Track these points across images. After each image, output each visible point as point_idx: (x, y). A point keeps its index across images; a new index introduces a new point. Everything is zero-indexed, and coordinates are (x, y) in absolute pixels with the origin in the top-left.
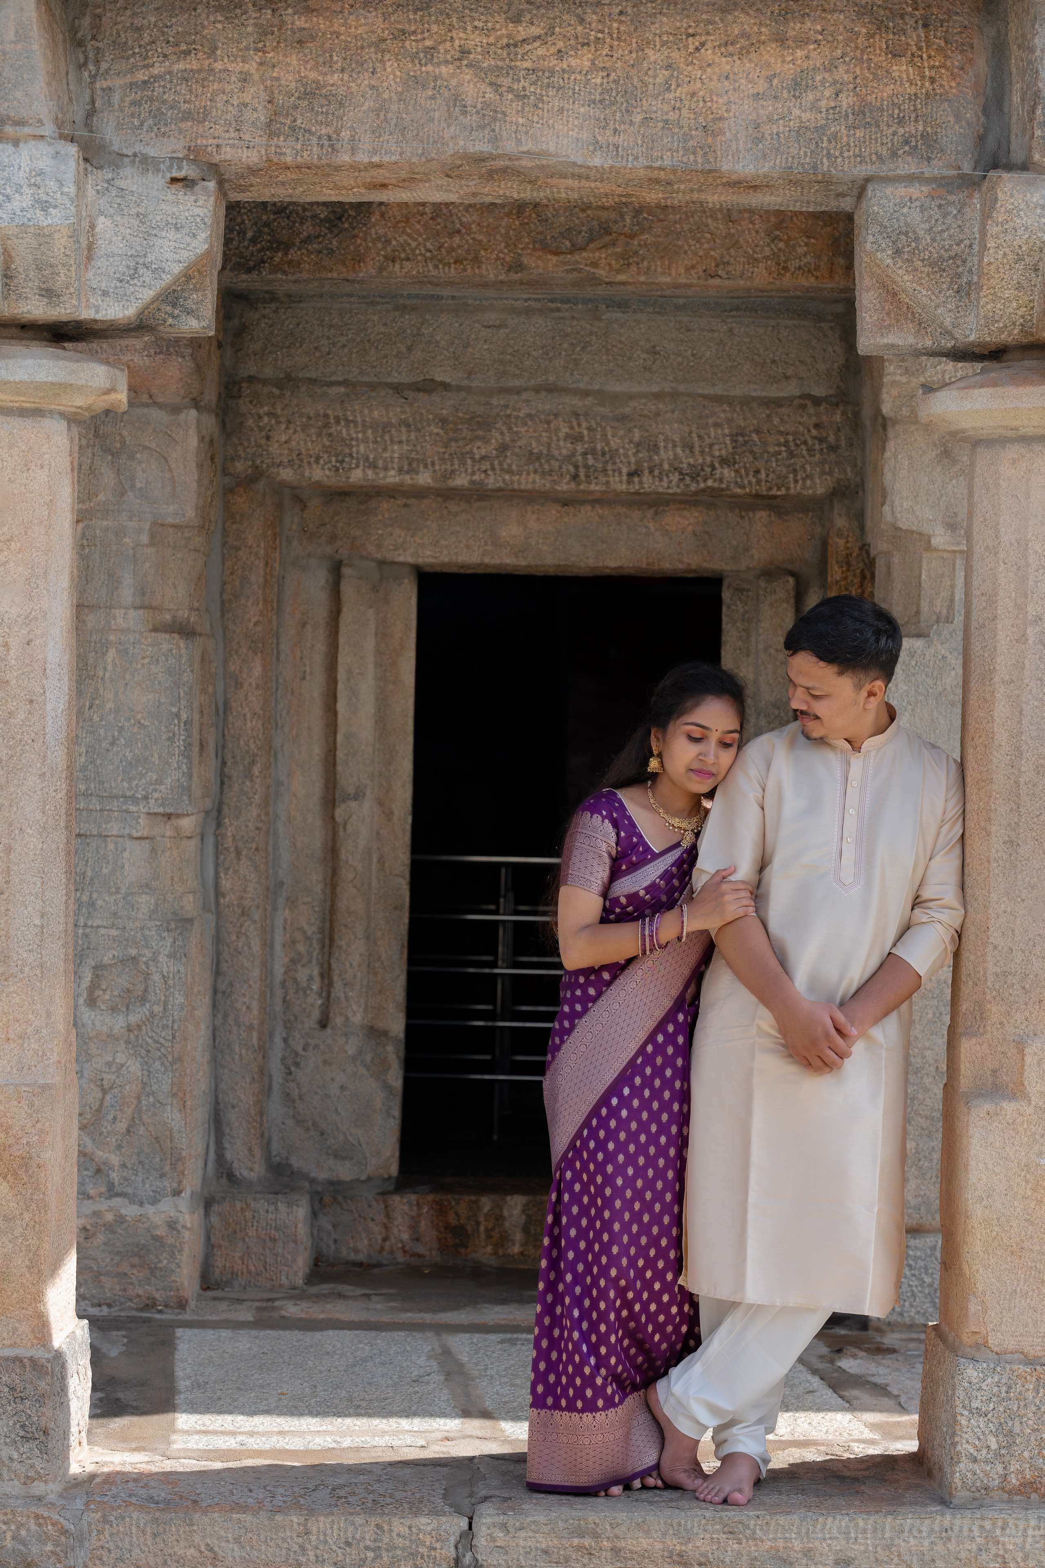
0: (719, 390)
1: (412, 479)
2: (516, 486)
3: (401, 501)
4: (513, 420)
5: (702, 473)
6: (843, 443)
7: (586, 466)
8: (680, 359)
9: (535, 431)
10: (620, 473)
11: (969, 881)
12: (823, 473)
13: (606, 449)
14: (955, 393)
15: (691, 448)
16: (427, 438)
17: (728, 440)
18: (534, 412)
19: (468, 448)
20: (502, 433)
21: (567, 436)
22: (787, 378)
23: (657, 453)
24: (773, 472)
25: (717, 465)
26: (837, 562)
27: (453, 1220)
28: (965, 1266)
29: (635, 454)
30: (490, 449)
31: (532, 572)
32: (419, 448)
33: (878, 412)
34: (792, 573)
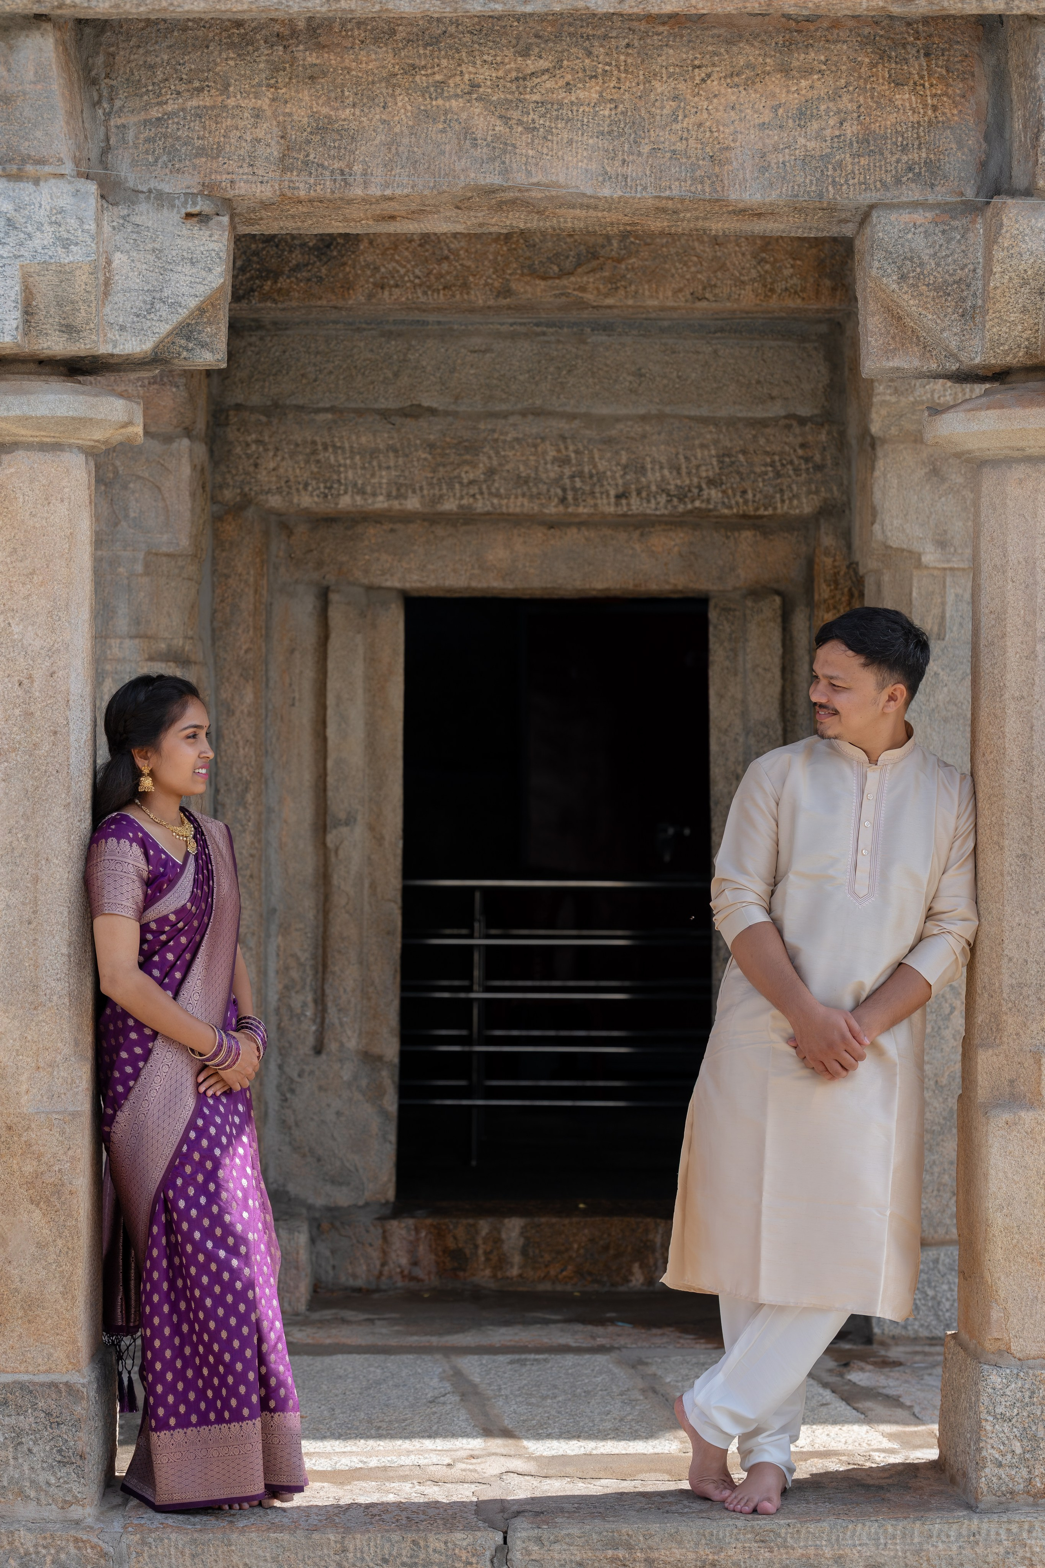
0: (705, 412)
1: (400, 504)
2: (504, 510)
3: (387, 526)
4: (501, 444)
5: (690, 495)
6: (829, 462)
7: (574, 489)
8: (665, 381)
9: (522, 455)
10: (608, 496)
11: (982, 895)
12: (809, 492)
13: (594, 471)
14: (962, 415)
15: (678, 470)
16: (415, 463)
17: (714, 461)
18: (521, 436)
19: (456, 473)
20: (490, 458)
21: (555, 460)
22: (772, 398)
23: (644, 475)
24: (761, 492)
25: (704, 486)
26: (825, 581)
27: (451, 1244)
28: (987, 1274)
29: (622, 476)
30: (478, 473)
31: (519, 595)
32: (407, 473)
33: (865, 432)
34: (778, 592)
